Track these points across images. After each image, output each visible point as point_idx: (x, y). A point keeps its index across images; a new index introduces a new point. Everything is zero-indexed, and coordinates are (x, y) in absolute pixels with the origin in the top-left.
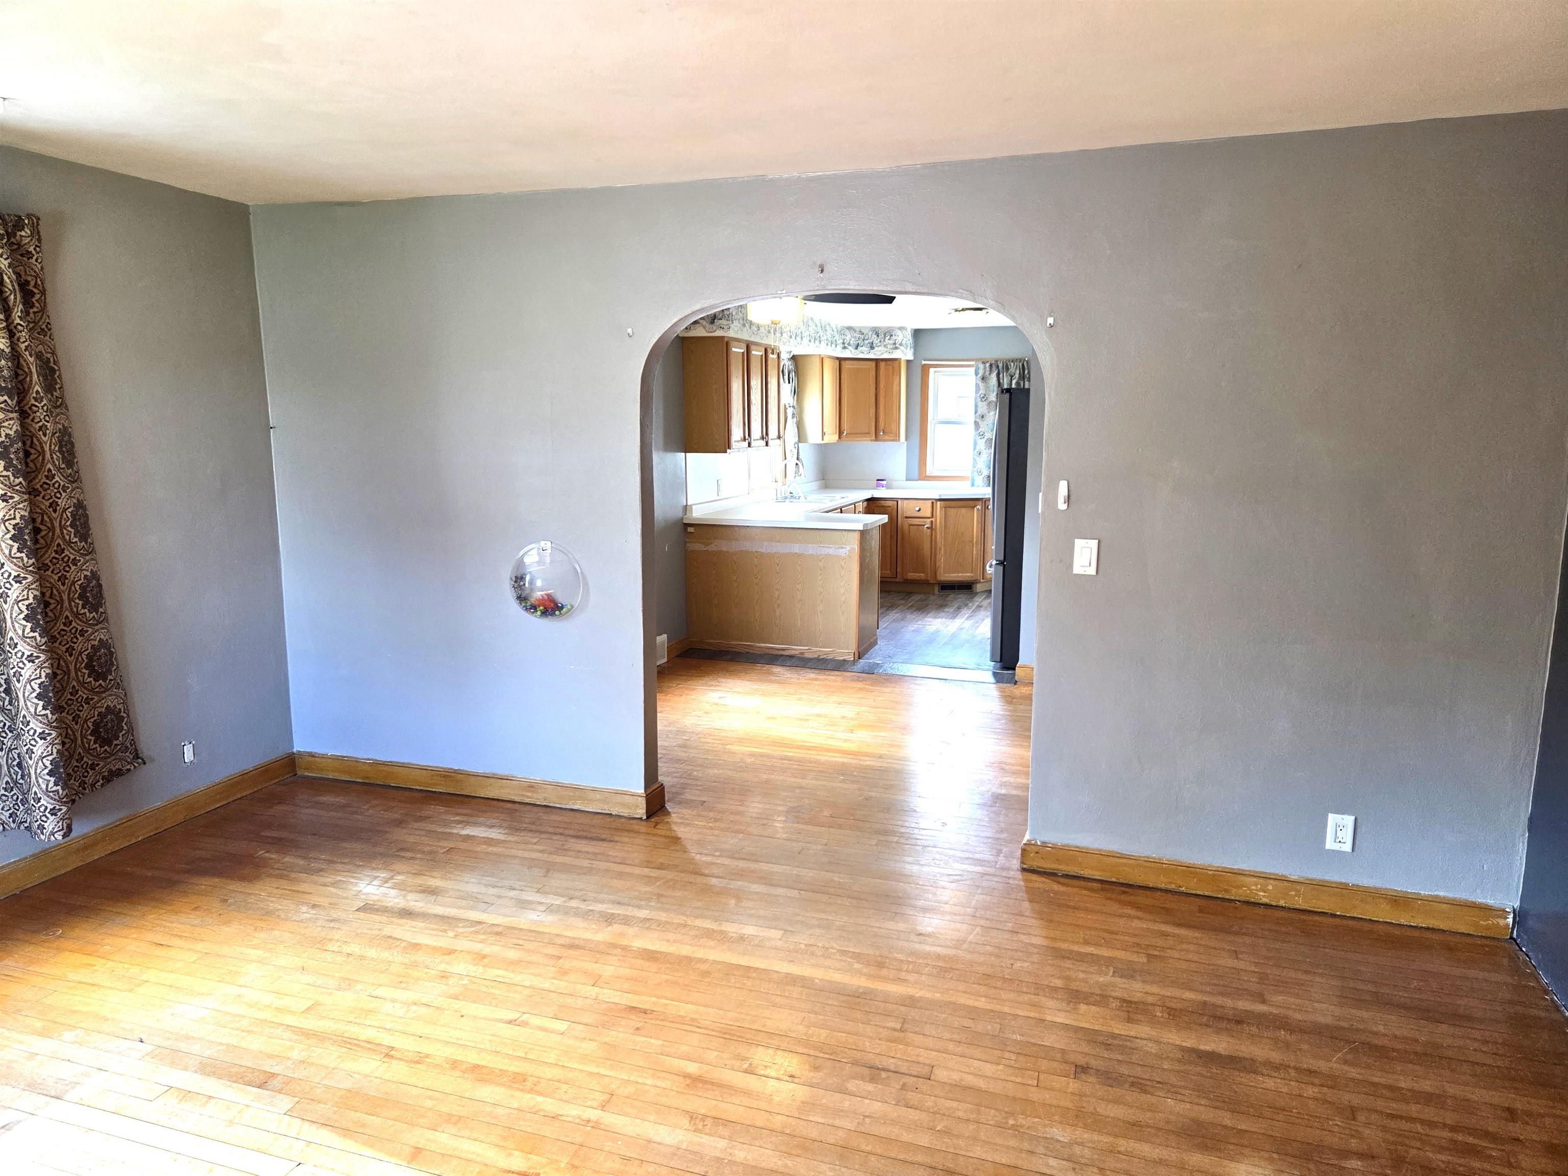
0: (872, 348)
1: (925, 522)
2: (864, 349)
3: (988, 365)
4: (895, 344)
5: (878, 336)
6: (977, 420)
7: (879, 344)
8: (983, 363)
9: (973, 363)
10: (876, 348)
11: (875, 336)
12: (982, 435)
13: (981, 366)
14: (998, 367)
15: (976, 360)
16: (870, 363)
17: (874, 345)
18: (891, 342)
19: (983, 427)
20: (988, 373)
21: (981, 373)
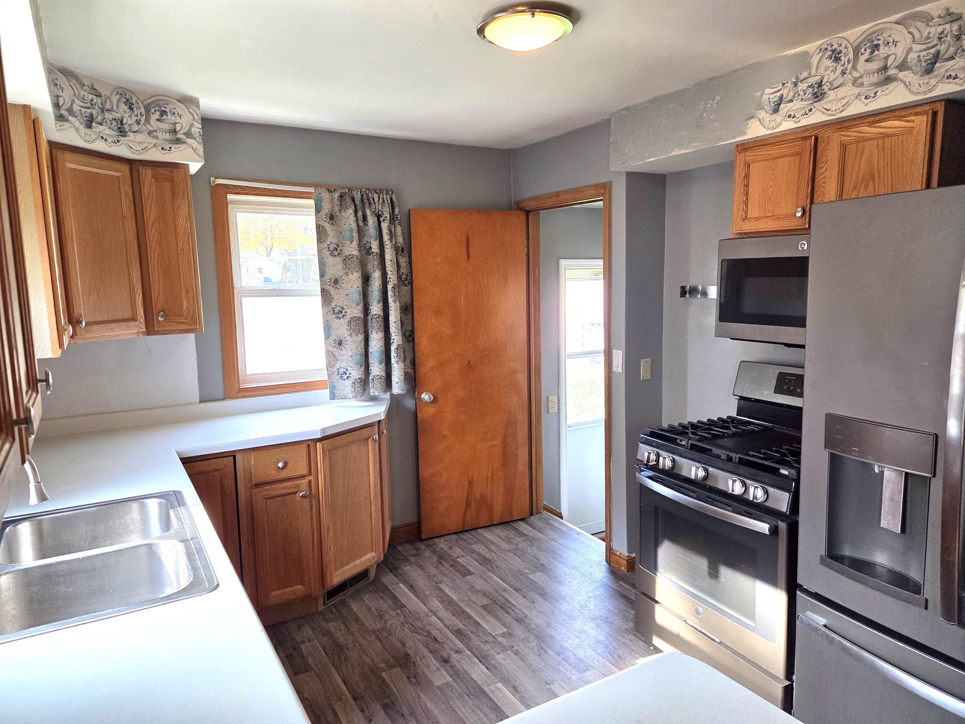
0: (122, 132)
1: (298, 486)
2: (104, 130)
3: (336, 195)
4: (175, 132)
5: (131, 109)
6: (327, 287)
7: (136, 128)
8: (329, 191)
9: (312, 190)
10: (131, 136)
11: (126, 108)
12: (339, 313)
13: (326, 196)
14: (353, 200)
15: (316, 186)
16: (118, 165)
17: (126, 127)
18: (165, 126)
19: (339, 299)
20: (337, 209)
21: (326, 207)
